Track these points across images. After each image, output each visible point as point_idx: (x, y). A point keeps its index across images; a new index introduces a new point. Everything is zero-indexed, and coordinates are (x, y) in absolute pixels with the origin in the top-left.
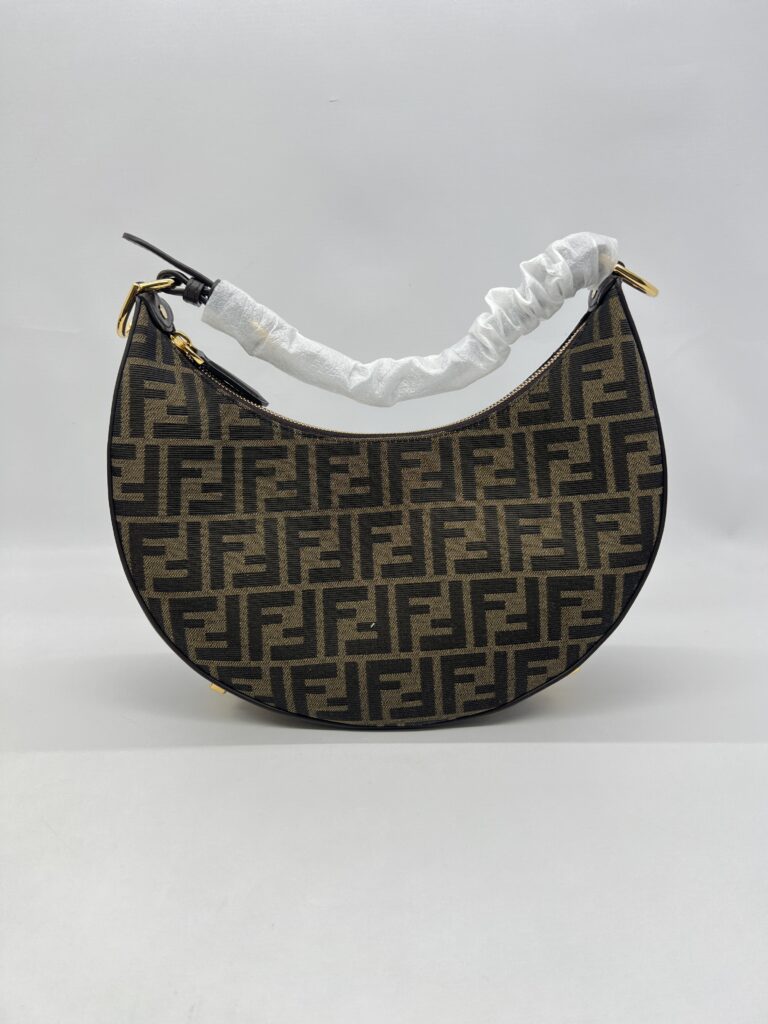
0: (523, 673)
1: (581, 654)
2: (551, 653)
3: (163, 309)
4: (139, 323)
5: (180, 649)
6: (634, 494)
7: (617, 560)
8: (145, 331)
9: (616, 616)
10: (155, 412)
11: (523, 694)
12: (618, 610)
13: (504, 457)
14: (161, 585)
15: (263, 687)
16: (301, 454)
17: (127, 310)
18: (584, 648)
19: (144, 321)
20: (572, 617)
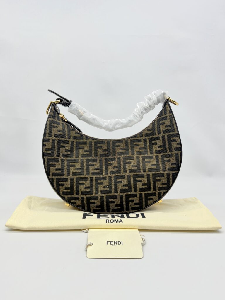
0: (147, 200)
1: (162, 195)
2: (154, 194)
3: (57, 108)
4: (52, 110)
5: (58, 192)
6: (174, 152)
7: (170, 169)
8: (53, 112)
9: (170, 185)
10: (55, 131)
11: (147, 205)
12: (171, 183)
13: (141, 145)
14: (54, 174)
15: (79, 203)
16: (90, 144)
17: (49, 108)
18: (162, 193)
19: (53, 110)
20: (159, 185)
